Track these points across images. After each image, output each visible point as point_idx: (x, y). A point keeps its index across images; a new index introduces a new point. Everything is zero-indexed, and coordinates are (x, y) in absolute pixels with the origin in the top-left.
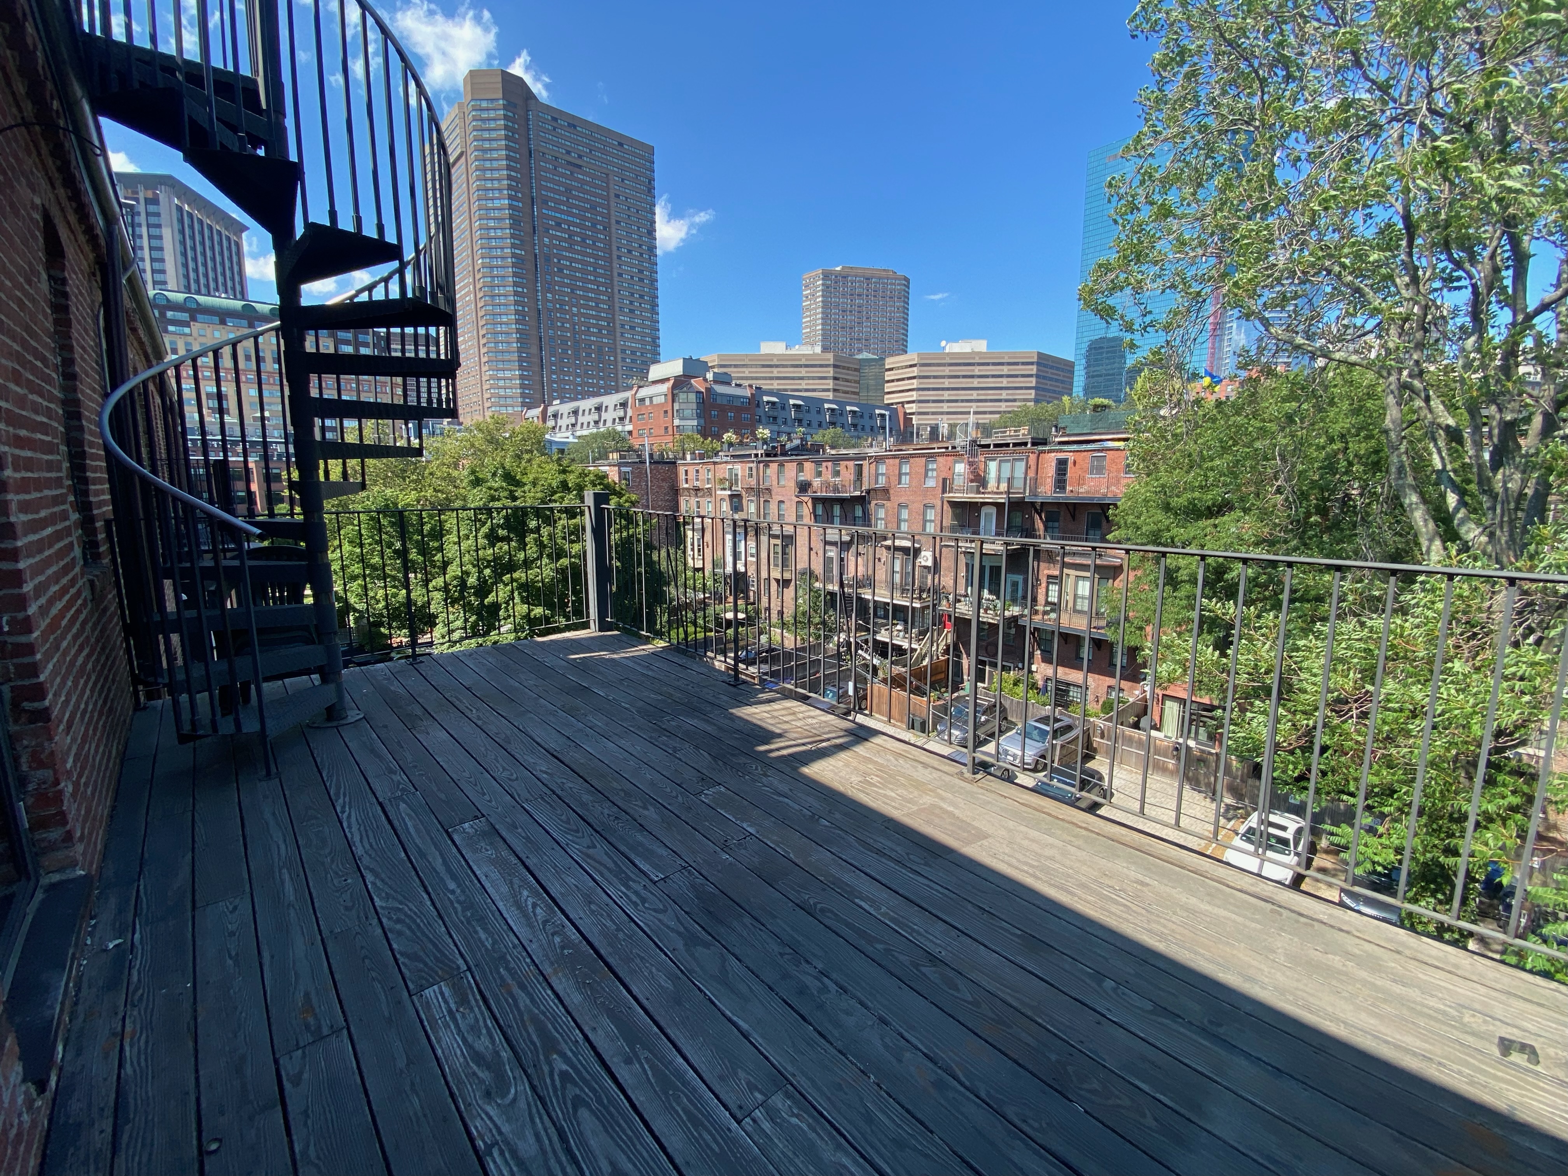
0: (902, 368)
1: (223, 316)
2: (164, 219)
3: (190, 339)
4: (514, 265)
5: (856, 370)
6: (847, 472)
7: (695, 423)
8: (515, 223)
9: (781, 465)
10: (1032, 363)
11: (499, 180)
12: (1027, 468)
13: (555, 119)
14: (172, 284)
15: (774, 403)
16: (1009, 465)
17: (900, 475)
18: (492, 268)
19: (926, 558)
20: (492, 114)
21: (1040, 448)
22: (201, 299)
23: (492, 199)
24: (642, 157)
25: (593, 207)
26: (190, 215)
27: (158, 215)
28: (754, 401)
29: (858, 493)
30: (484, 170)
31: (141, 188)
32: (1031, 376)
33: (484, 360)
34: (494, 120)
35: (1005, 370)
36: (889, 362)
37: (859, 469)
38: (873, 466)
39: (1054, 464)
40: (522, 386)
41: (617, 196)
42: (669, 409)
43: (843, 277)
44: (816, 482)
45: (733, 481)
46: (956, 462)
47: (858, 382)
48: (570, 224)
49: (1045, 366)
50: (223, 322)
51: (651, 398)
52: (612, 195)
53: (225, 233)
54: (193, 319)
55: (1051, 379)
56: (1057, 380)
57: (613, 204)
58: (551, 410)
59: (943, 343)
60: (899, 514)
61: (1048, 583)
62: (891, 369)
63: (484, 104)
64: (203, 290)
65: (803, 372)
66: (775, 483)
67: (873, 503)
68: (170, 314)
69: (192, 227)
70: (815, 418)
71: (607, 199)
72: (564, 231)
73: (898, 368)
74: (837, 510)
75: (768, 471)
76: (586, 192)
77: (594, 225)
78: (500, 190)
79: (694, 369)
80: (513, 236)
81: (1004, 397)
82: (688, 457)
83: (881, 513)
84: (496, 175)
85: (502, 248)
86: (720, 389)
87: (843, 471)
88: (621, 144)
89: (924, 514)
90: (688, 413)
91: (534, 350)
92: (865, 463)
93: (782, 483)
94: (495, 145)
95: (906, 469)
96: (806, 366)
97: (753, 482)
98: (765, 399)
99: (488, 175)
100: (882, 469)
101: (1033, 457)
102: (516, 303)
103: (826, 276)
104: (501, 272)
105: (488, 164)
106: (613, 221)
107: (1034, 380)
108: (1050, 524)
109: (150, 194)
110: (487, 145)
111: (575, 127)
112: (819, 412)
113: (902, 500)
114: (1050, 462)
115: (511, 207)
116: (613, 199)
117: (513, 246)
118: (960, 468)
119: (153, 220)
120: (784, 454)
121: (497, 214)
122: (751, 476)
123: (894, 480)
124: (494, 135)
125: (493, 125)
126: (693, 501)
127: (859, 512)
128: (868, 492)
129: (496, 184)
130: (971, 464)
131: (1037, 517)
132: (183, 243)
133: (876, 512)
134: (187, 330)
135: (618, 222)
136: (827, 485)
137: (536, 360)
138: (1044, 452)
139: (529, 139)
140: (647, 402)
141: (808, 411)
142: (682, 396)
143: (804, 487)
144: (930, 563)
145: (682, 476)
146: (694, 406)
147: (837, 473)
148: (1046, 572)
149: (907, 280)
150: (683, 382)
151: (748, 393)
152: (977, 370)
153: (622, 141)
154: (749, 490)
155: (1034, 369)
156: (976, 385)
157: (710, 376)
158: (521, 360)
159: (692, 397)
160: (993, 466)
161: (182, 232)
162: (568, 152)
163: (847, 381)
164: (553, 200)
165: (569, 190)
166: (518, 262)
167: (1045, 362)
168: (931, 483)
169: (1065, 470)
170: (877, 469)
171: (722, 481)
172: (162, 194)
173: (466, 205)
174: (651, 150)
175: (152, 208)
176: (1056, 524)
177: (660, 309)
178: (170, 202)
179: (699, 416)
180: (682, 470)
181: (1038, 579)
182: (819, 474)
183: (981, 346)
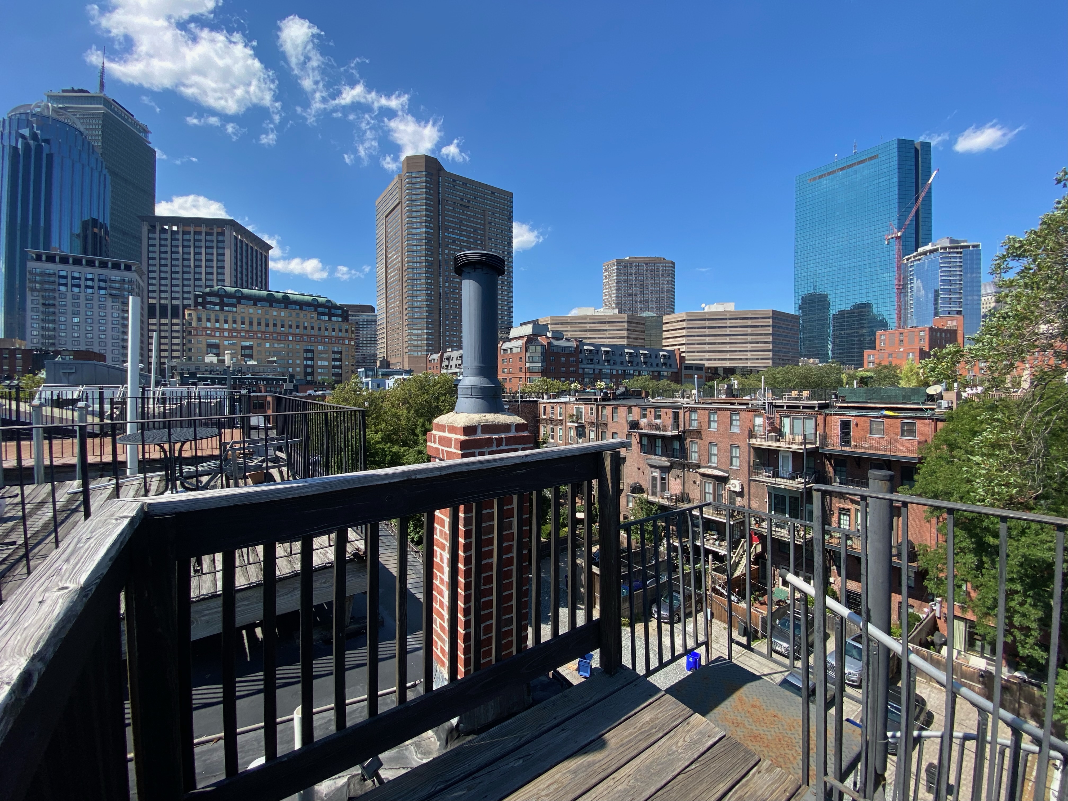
0: (675, 322)
1: (255, 300)
2: (226, 244)
3: (235, 314)
4: (426, 267)
5: (642, 324)
6: (667, 418)
7: (540, 365)
8: (429, 241)
9: (615, 408)
10: (769, 318)
11: (420, 217)
12: (816, 425)
13: (454, 181)
14: (227, 282)
15: (591, 350)
16: (800, 421)
17: (710, 422)
18: (413, 268)
19: (735, 485)
20: (418, 180)
21: (826, 411)
22: (244, 291)
23: (416, 228)
24: (506, 200)
25: (475, 231)
26: (241, 241)
27: (223, 242)
28: (579, 349)
29: (675, 433)
30: (412, 212)
31: (215, 227)
32: (768, 326)
33: (405, 323)
34: (419, 183)
35: (749, 322)
36: (666, 318)
37: (676, 416)
38: (688, 413)
39: (839, 424)
40: (428, 339)
41: (490, 223)
42: (523, 356)
43: (630, 263)
44: (643, 422)
45: (578, 417)
46: (755, 416)
47: (644, 332)
48: (461, 241)
49: (778, 319)
50: (255, 304)
51: (511, 349)
52: (487, 223)
53: (259, 250)
54: (239, 303)
55: (783, 328)
56: (787, 329)
57: (487, 228)
58: (446, 355)
59: (703, 305)
60: (710, 450)
61: (840, 514)
62: (667, 323)
63: (414, 175)
64: (245, 284)
65: (606, 326)
66: (610, 420)
67: (688, 440)
68: (226, 300)
69: (242, 248)
70: (618, 359)
71: (484, 225)
72: (457, 245)
73: (672, 322)
74: (659, 443)
75: (605, 411)
76: (472, 222)
77: (475, 241)
78: (420, 223)
79: (539, 329)
80: (426, 250)
81: (749, 340)
82: (545, 397)
83: (695, 448)
84: (419, 214)
85: (420, 257)
86: (556, 343)
87: (663, 415)
88: (493, 193)
89: (731, 452)
90: (536, 359)
91: (436, 317)
92: (681, 412)
93: (616, 420)
94: (419, 197)
95: (714, 417)
96: (609, 322)
97: (593, 418)
98: (586, 348)
99: (414, 215)
100: (695, 416)
101: (820, 419)
102: (427, 289)
103: (619, 263)
104: (419, 271)
105: (414, 209)
106: (487, 238)
107: (771, 329)
108: (838, 468)
109: (220, 230)
110: (414, 198)
111: (466, 184)
112: (621, 355)
113: (713, 440)
114: (835, 423)
115: (426, 232)
116: (487, 225)
117: (427, 255)
118: (759, 421)
119: (220, 245)
120: (615, 398)
121: (418, 237)
122: (592, 413)
123: (705, 425)
124: (419, 191)
125: (418, 186)
126: (549, 427)
127: (676, 445)
128: (684, 432)
129: (418, 220)
130: (768, 419)
131: (827, 462)
132: (236, 258)
133: (691, 447)
134: (234, 309)
135: (490, 239)
136: (650, 425)
137: (437, 323)
138: (828, 414)
139: (439, 193)
140: (509, 351)
141: (614, 355)
142: (532, 348)
143: (634, 425)
144: (738, 489)
145: (541, 410)
146: (540, 354)
147: (658, 417)
148: (837, 505)
149: (673, 263)
150: (533, 339)
151: (574, 344)
152: (729, 323)
153: (493, 191)
154: (591, 423)
155: (770, 322)
156: (728, 333)
157: (549, 334)
158: (428, 323)
159: (539, 348)
160: (787, 422)
161: (236, 251)
162: (462, 199)
163: (636, 331)
164: (451, 227)
165: (461, 221)
166: (429, 265)
167: (777, 316)
168: (736, 430)
169: (849, 428)
170: (690, 416)
171: (571, 416)
172: (227, 230)
173: (400, 232)
174: (511, 195)
175: (220, 238)
176: (844, 469)
177: (514, 290)
178: (231, 234)
179: (542, 361)
180: (541, 406)
181: (831, 510)
182: (644, 416)
183: (731, 307)
